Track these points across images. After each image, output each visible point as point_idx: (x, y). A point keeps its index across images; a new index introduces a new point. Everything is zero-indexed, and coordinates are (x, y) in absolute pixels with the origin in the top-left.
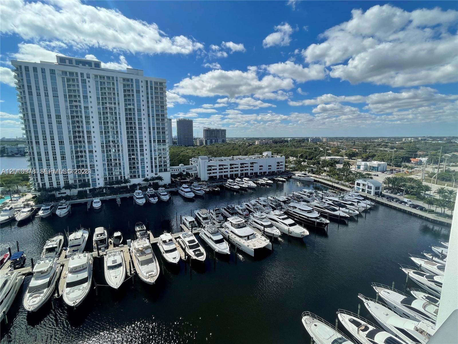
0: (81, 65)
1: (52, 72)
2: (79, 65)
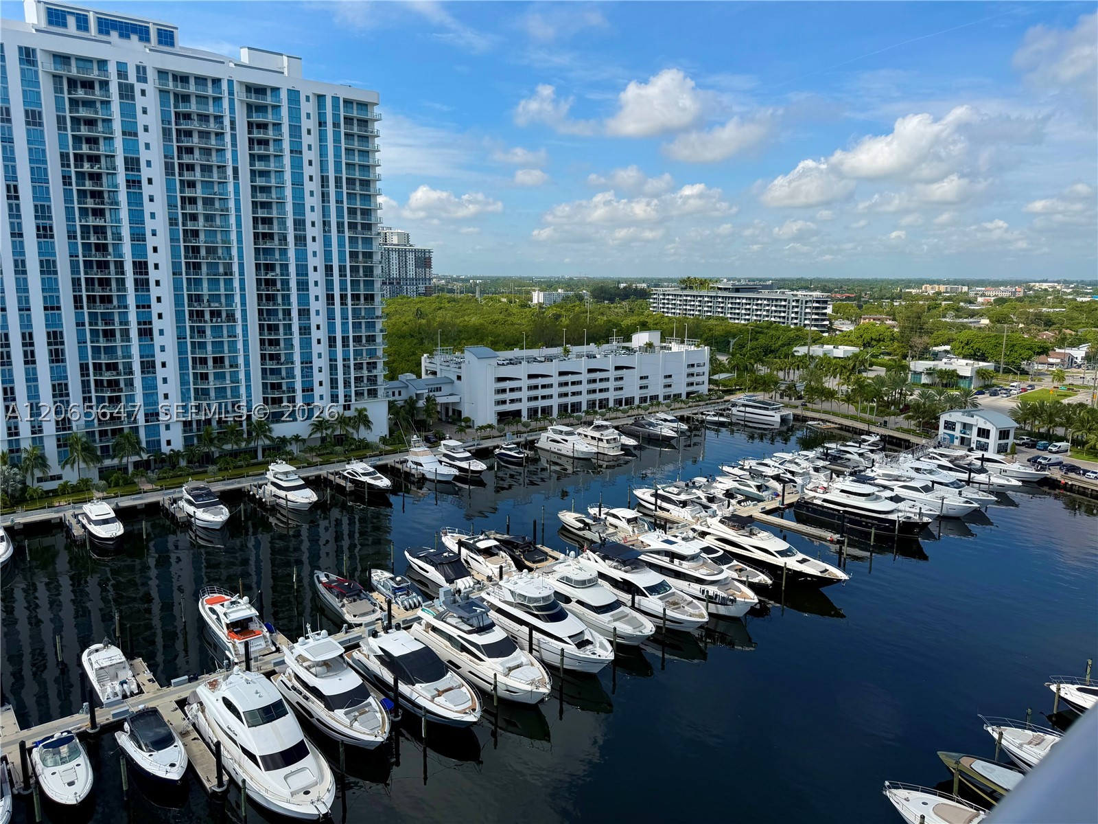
0: (114, 35)
1: (27, 55)
2: (108, 33)
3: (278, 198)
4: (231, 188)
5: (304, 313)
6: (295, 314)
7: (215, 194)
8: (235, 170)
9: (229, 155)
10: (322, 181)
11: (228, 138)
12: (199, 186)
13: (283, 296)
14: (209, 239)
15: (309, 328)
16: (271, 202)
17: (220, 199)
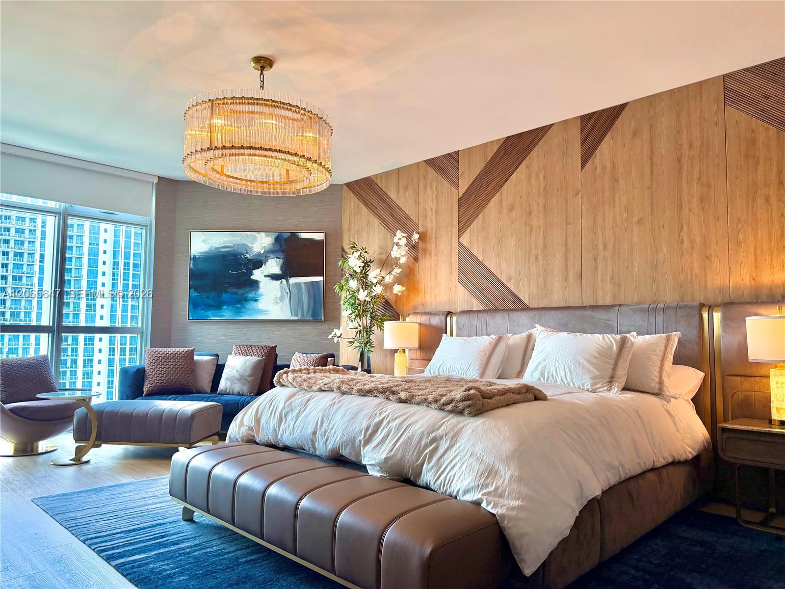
3: (75, 277)
4: (36, 268)
5: (88, 362)
6: (80, 362)
7: (23, 273)
8: (42, 257)
9: (38, 245)
10: (114, 265)
11: (38, 233)
12: (10, 267)
13: (72, 349)
14: (13, 307)
15: (92, 373)
16: (71, 280)
17: (27, 277)
